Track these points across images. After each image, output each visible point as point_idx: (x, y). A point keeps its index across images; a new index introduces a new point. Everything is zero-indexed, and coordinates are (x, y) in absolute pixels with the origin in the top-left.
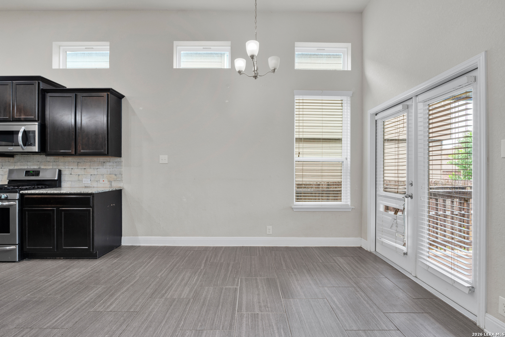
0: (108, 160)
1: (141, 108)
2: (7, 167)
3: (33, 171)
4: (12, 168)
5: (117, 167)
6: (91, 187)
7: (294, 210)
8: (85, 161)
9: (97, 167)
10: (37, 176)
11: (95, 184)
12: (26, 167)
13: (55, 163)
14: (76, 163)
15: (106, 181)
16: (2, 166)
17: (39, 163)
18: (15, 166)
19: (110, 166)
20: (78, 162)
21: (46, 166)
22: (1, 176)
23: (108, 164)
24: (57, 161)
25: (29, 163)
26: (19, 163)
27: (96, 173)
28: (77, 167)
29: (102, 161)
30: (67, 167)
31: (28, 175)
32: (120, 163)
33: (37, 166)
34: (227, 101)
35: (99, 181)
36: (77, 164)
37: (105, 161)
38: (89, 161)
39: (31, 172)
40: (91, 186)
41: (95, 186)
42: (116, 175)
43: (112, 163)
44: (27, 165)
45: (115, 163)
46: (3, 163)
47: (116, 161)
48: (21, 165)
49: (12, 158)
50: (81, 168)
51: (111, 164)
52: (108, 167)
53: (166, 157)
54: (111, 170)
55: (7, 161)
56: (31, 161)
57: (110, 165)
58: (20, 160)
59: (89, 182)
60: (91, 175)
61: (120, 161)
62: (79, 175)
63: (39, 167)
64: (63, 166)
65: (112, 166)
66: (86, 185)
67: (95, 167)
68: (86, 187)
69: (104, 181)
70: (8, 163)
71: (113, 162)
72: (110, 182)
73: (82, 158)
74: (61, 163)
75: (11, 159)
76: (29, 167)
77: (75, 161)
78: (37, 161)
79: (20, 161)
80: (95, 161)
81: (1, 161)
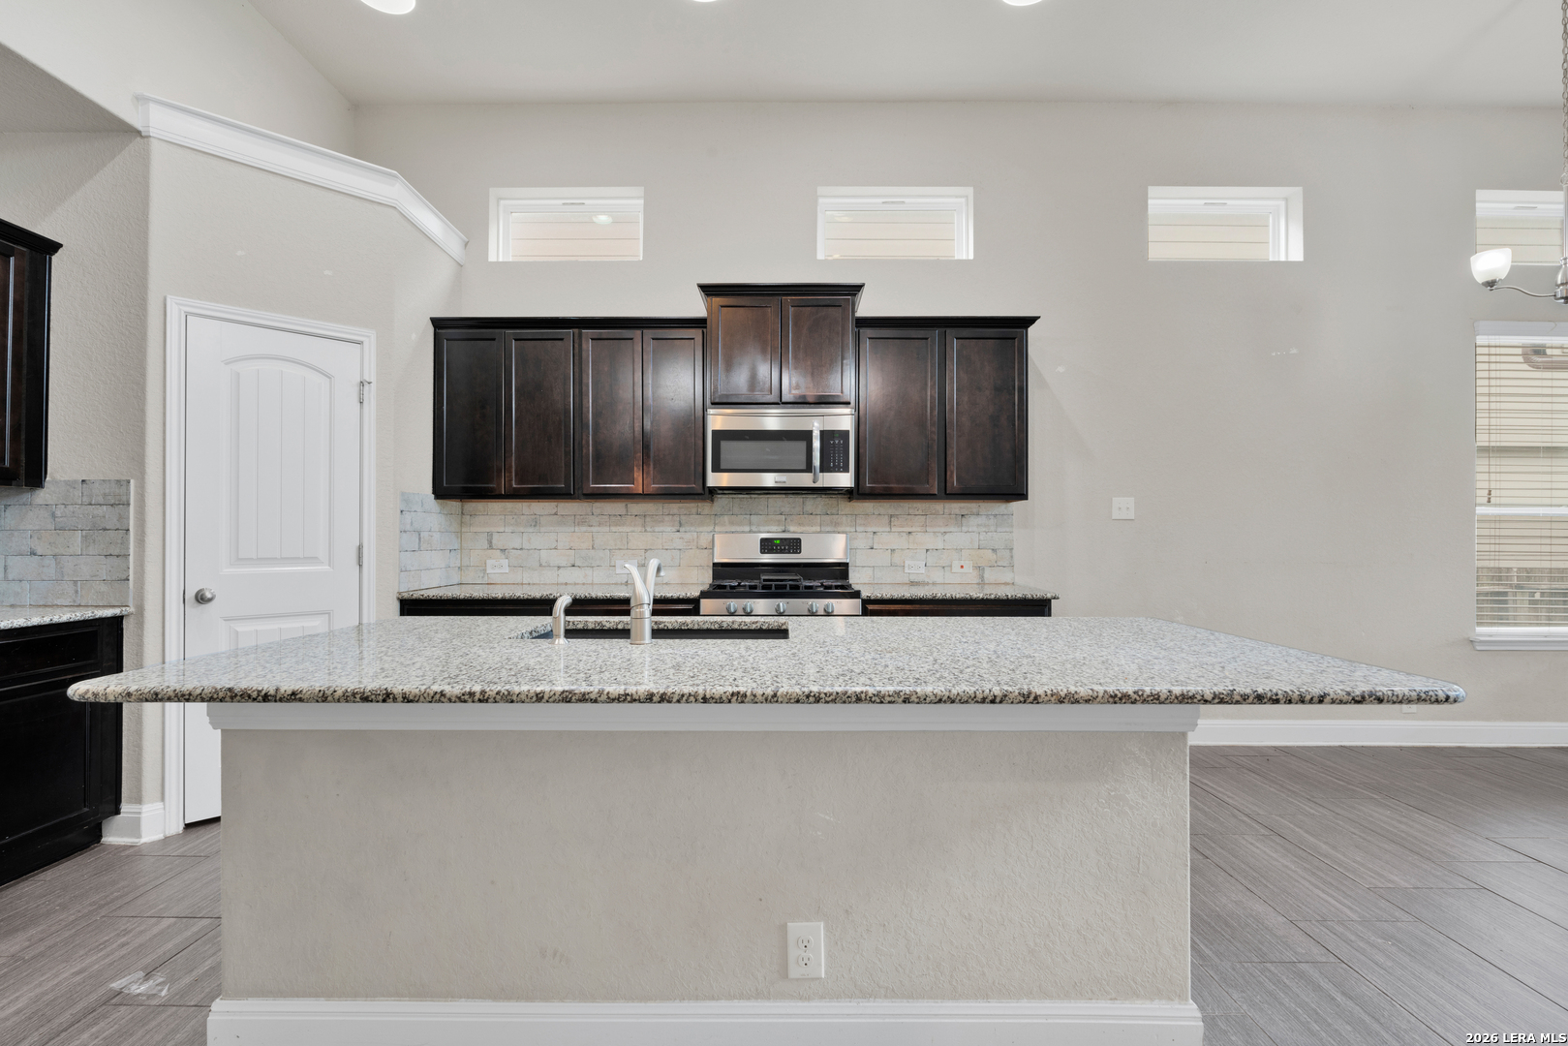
0: (975, 511)
1: (1061, 369)
2: (692, 529)
3: (777, 540)
4: (707, 530)
5: (999, 530)
6: (928, 584)
7: (1478, 648)
8: (911, 511)
9: (943, 530)
10: (794, 553)
11: (937, 576)
12: (746, 529)
13: (827, 518)
14: (886, 517)
15: (968, 569)
16: (681, 525)
17: (783, 517)
18: (715, 524)
19: (978, 525)
20: (891, 516)
21: (804, 526)
22: (678, 552)
23: (973, 521)
24: (834, 511)
25: (756, 518)
26: (726, 518)
27: (940, 546)
28: (888, 529)
29: (957, 511)
30: (859, 529)
31: (773, 551)
32: (1005, 517)
33: (779, 525)
34: (1294, 351)
35: (951, 566)
36: (887, 521)
37: (964, 512)
38: (920, 512)
40: (926, 580)
41: (939, 580)
42: (994, 550)
43: (984, 517)
44: (751, 524)
45: (992, 517)
46: (683, 517)
47: (995, 512)
48: (733, 523)
49: (708, 504)
50: (899, 532)
51: (981, 520)
52: (975, 529)
53: (1130, 501)
54: (982, 537)
55: (694, 511)
56: (761, 513)
57: (980, 523)
58: (730, 510)
59: (923, 570)
60: (927, 550)
61: (1006, 512)
62: (893, 550)
63: (783, 528)
64: (851, 526)
65: (985, 526)
66: (913, 578)
67: (937, 529)
68: (913, 583)
69: (962, 567)
70: (697, 517)
71: (987, 515)
72: (980, 569)
73: (902, 504)
74: (844, 518)
75: (705, 507)
76: (755, 529)
77: (882, 511)
79: (731, 512)
80: (936, 514)
81: (676, 511)
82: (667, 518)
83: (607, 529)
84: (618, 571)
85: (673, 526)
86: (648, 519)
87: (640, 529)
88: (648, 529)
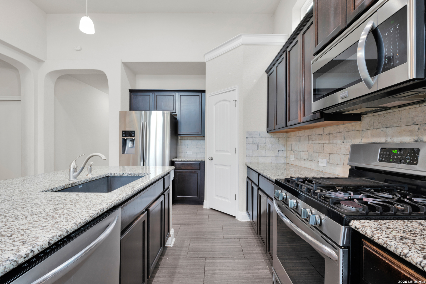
2: (350, 141)
3: (400, 149)
4: (357, 141)
10: (410, 163)
12: (383, 140)
16: (345, 139)
17: (416, 127)
18: (362, 137)
22: (342, 156)
25: (389, 131)
26: (369, 132)
31: (388, 160)
33: (411, 135)
39: (396, 151)
44: (386, 135)
48: (373, 136)
49: (358, 123)
55: (351, 128)
56: (395, 125)
58: (371, 126)
63: (416, 138)
70: (352, 132)
75: (356, 125)
76: (389, 140)
78: (411, 123)
79: (372, 128)
81: (342, 130)
82: (338, 135)
83: (317, 142)
84: (320, 164)
85: (341, 139)
86: (331, 136)
87: (327, 142)
88: (331, 142)
